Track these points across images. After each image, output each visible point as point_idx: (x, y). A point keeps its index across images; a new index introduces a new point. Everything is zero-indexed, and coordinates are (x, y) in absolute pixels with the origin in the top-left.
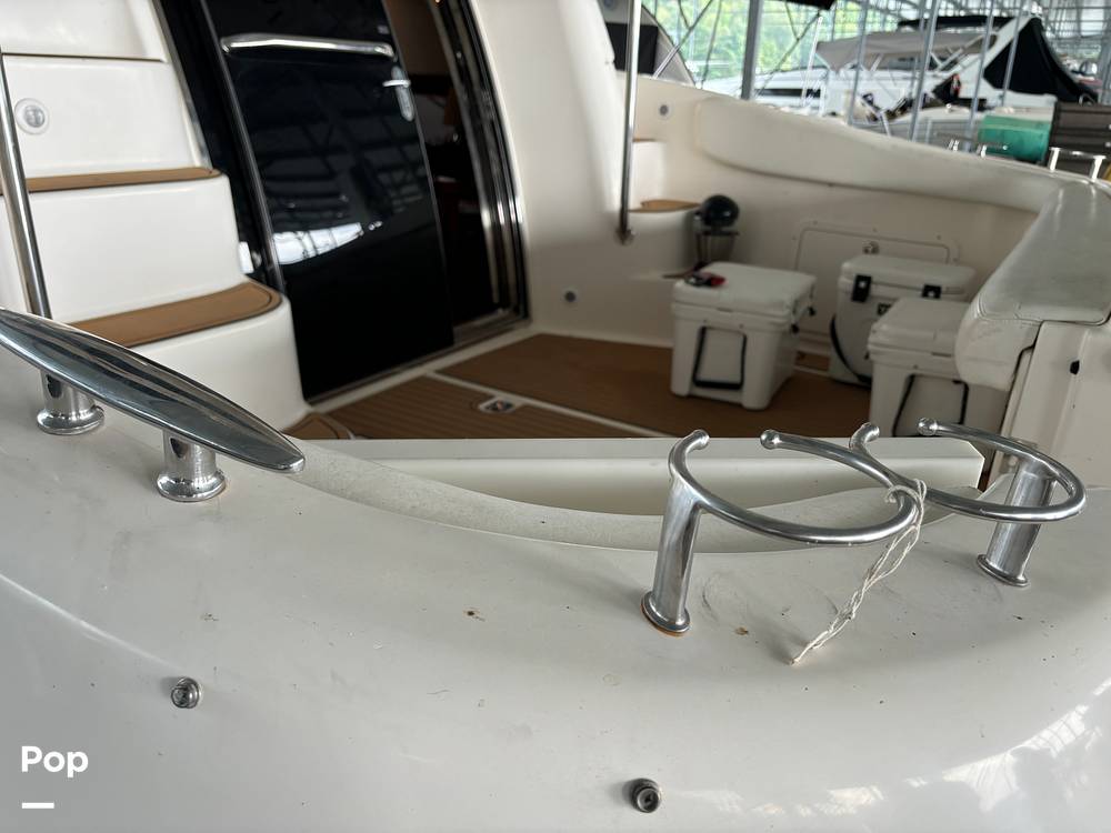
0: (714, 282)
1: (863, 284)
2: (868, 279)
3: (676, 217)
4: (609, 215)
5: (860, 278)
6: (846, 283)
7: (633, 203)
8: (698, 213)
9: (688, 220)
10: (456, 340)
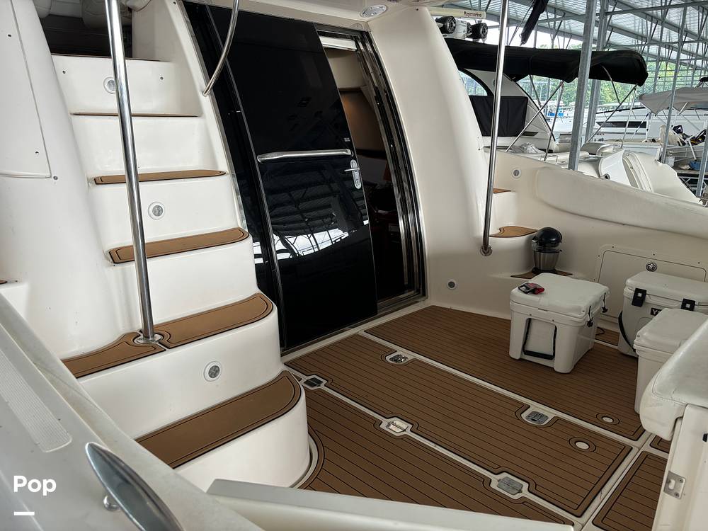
0: (537, 291)
1: (640, 295)
2: (644, 292)
3: (521, 240)
4: (477, 239)
5: (638, 291)
6: (629, 293)
7: (492, 231)
8: (534, 238)
9: (528, 242)
10: (379, 311)
